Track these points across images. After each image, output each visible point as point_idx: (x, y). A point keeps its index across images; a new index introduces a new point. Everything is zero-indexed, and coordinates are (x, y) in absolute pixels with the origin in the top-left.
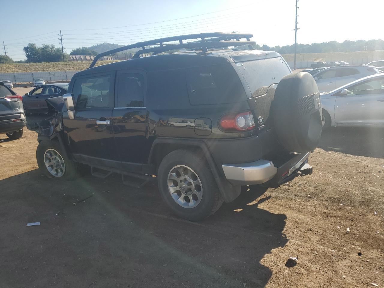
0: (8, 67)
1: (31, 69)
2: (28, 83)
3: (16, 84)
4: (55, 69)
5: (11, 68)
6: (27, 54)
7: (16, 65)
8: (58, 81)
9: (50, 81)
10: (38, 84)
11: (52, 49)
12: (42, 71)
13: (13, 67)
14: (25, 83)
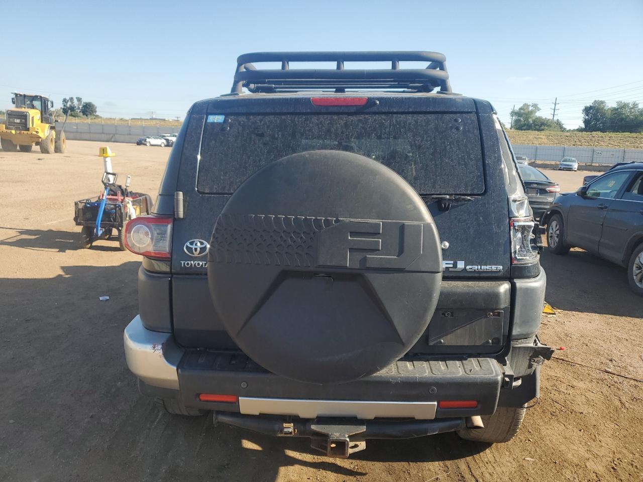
0: (536, 136)
1: (569, 142)
2: (553, 163)
3: (534, 162)
4: (610, 144)
5: (540, 138)
6: (587, 117)
7: (550, 133)
8: (605, 165)
9: (589, 164)
10: (564, 167)
11: (633, 110)
12: (585, 147)
13: (544, 137)
14: (548, 162)
